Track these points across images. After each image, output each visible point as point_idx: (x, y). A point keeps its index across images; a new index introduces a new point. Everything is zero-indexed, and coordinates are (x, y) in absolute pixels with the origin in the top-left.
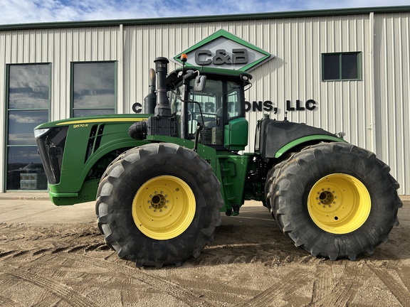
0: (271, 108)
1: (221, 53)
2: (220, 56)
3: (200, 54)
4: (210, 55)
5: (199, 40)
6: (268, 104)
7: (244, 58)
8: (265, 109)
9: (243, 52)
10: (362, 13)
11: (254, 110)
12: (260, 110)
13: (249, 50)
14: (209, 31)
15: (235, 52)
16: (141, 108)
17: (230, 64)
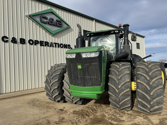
0: (70, 47)
1: (52, 20)
3: (43, 17)
4: (47, 19)
5: (40, 10)
6: (69, 46)
7: (61, 25)
8: (68, 48)
9: (60, 22)
10: (92, 19)
11: (65, 48)
12: (67, 48)
15: (57, 21)
16: (8, 40)
17: (55, 26)
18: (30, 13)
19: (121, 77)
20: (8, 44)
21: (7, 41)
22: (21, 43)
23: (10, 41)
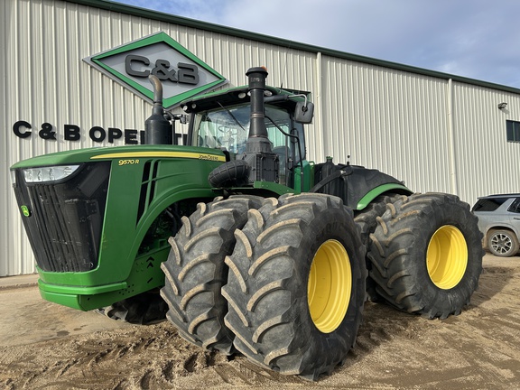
1: (164, 65)
2: (163, 69)
3: (133, 61)
4: (147, 65)
5: (128, 40)
7: (194, 77)
9: (193, 70)
10: (310, 50)
13: (199, 69)
14: (143, 31)
15: (181, 67)
16: (31, 130)
17: (175, 82)
18: (97, 51)
19: (192, 246)
20: (31, 141)
21: (27, 135)
22: (67, 138)
23: (37, 132)
